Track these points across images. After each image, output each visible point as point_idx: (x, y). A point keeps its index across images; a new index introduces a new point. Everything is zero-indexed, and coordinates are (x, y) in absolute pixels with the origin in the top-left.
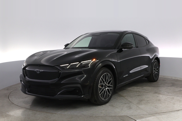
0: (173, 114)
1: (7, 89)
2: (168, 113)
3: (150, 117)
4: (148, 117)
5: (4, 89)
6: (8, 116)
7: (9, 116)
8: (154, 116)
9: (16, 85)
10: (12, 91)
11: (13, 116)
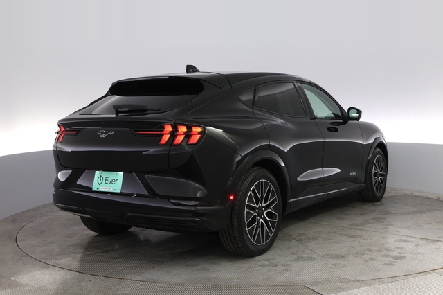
0: (415, 280)
1: (14, 219)
2: (404, 278)
3: (359, 287)
4: (355, 288)
5: (6, 220)
6: (14, 285)
7: (18, 285)
8: (368, 285)
9: (34, 209)
10: (24, 223)
11: (27, 285)
